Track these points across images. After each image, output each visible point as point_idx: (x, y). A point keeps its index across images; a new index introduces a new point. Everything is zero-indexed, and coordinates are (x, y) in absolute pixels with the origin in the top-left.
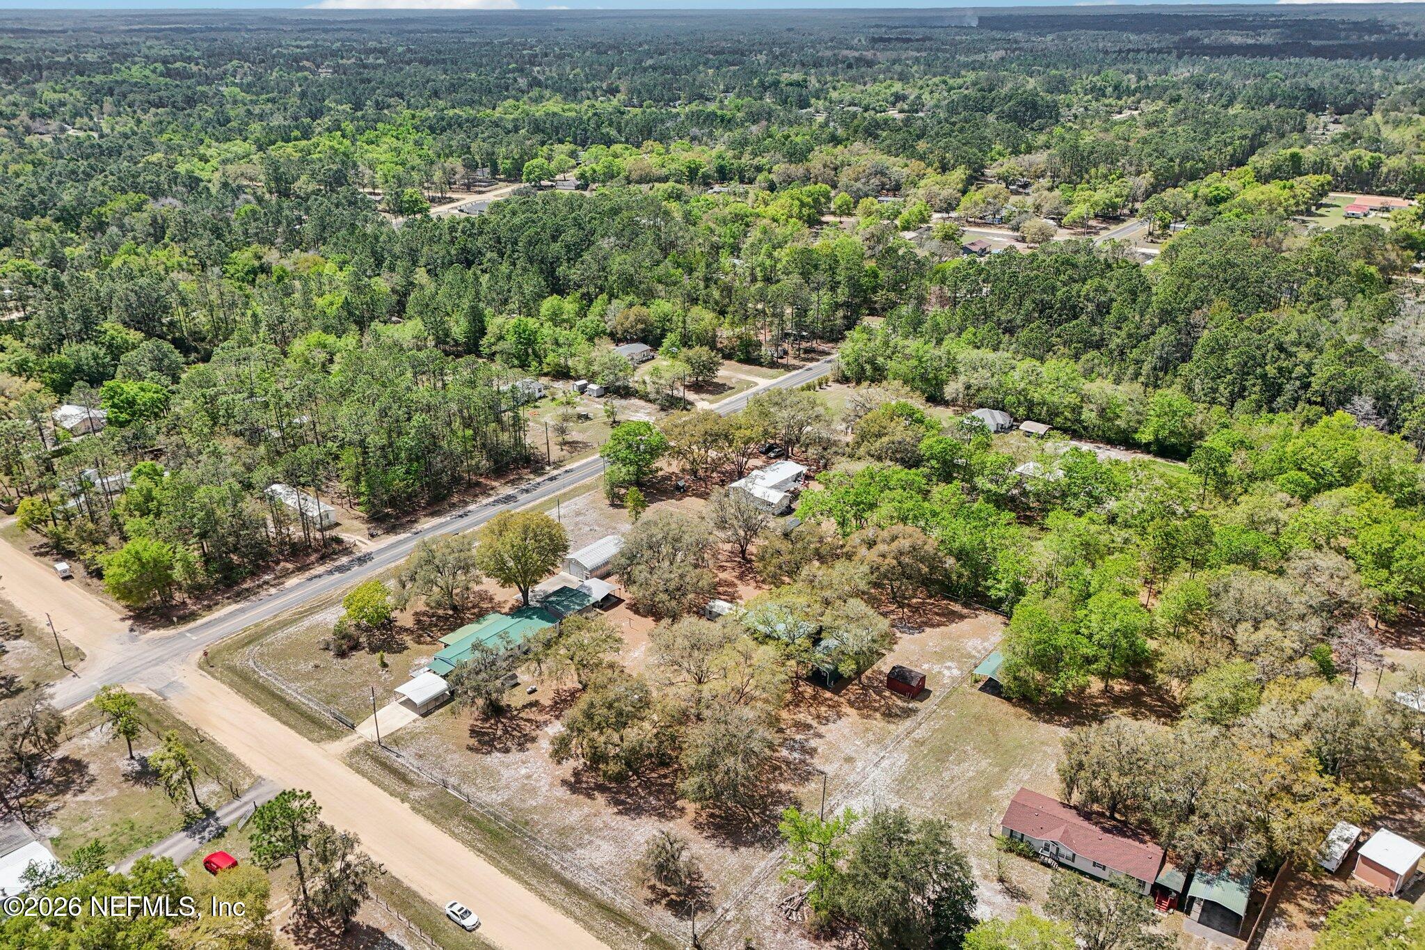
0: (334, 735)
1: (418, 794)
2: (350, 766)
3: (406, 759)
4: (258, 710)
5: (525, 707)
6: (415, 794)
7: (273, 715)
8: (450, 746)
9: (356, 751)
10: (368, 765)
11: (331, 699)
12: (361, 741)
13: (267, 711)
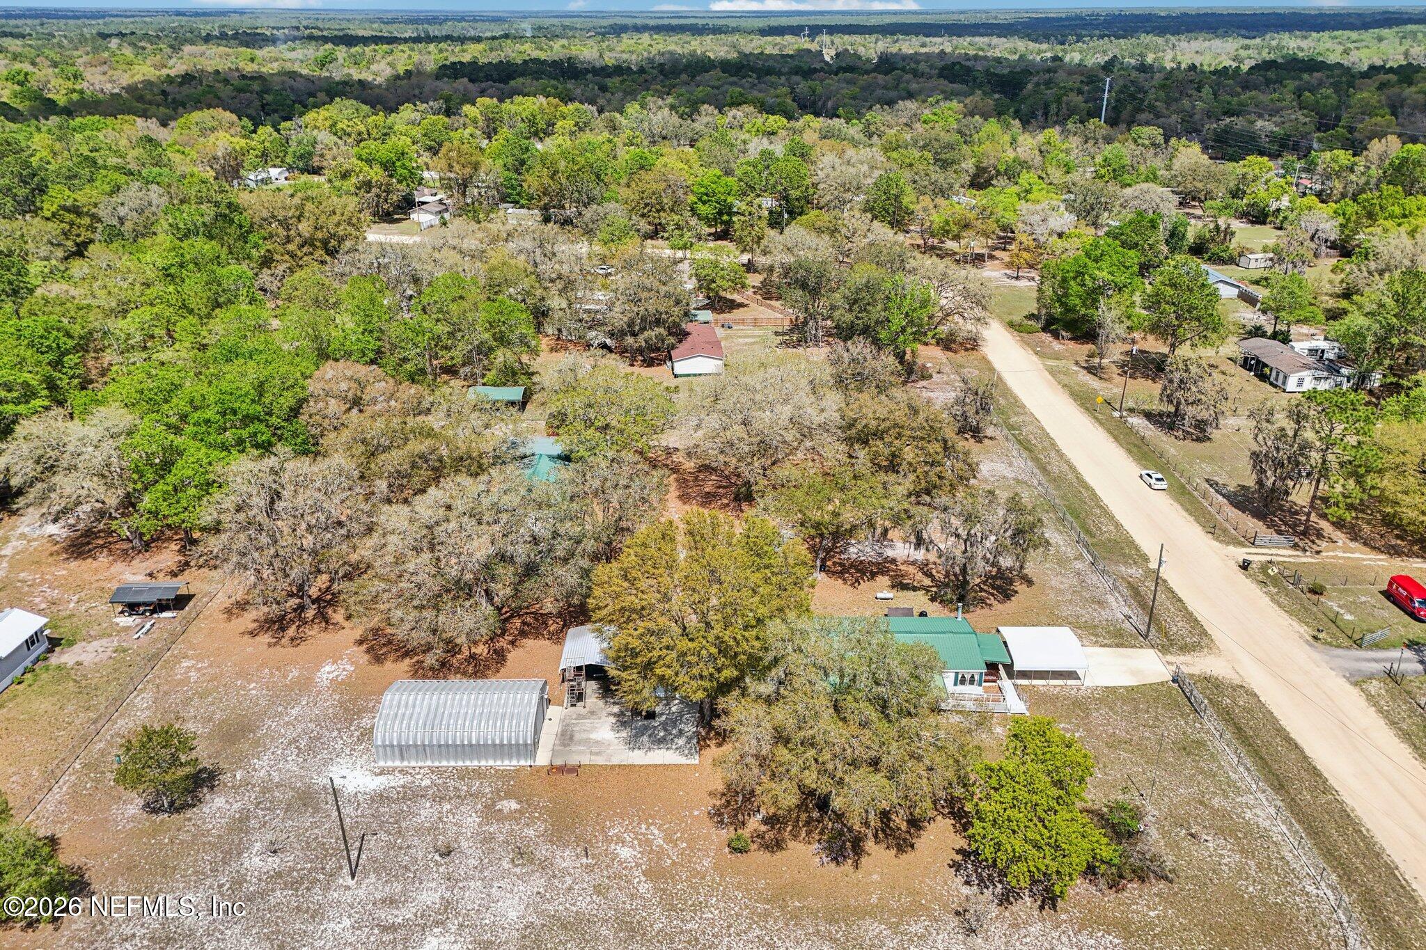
0: (1213, 684)
1: (1132, 571)
2: (1204, 633)
3: (1118, 608)
4: (1345, 797)
5: (915, 589)
6: (1135, 572)
7: (1316, 773)
8: (1052, 595)
9: (1185, 649)
10: (1178, 627)
11: (1191, 748)
12: (1170, 658)
13: (1327, 788)
